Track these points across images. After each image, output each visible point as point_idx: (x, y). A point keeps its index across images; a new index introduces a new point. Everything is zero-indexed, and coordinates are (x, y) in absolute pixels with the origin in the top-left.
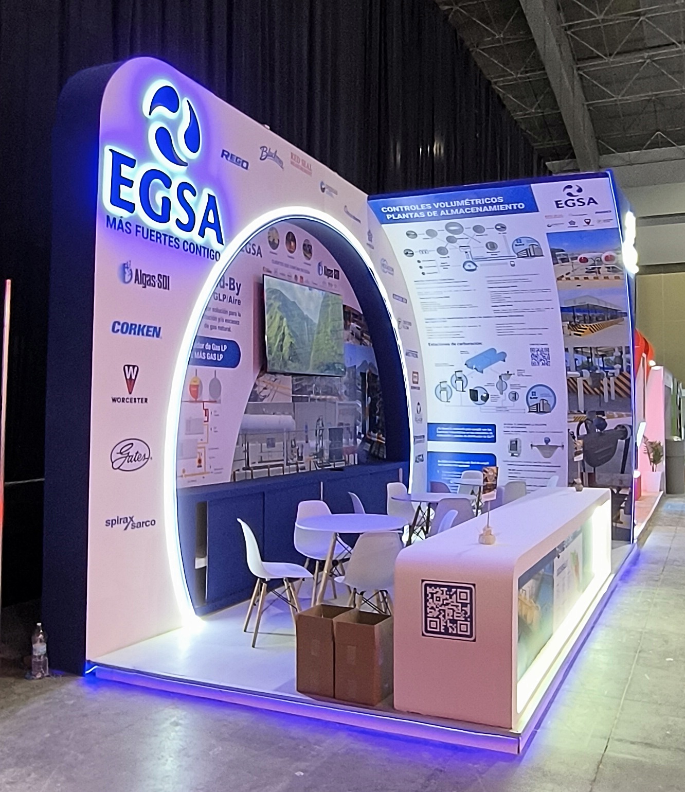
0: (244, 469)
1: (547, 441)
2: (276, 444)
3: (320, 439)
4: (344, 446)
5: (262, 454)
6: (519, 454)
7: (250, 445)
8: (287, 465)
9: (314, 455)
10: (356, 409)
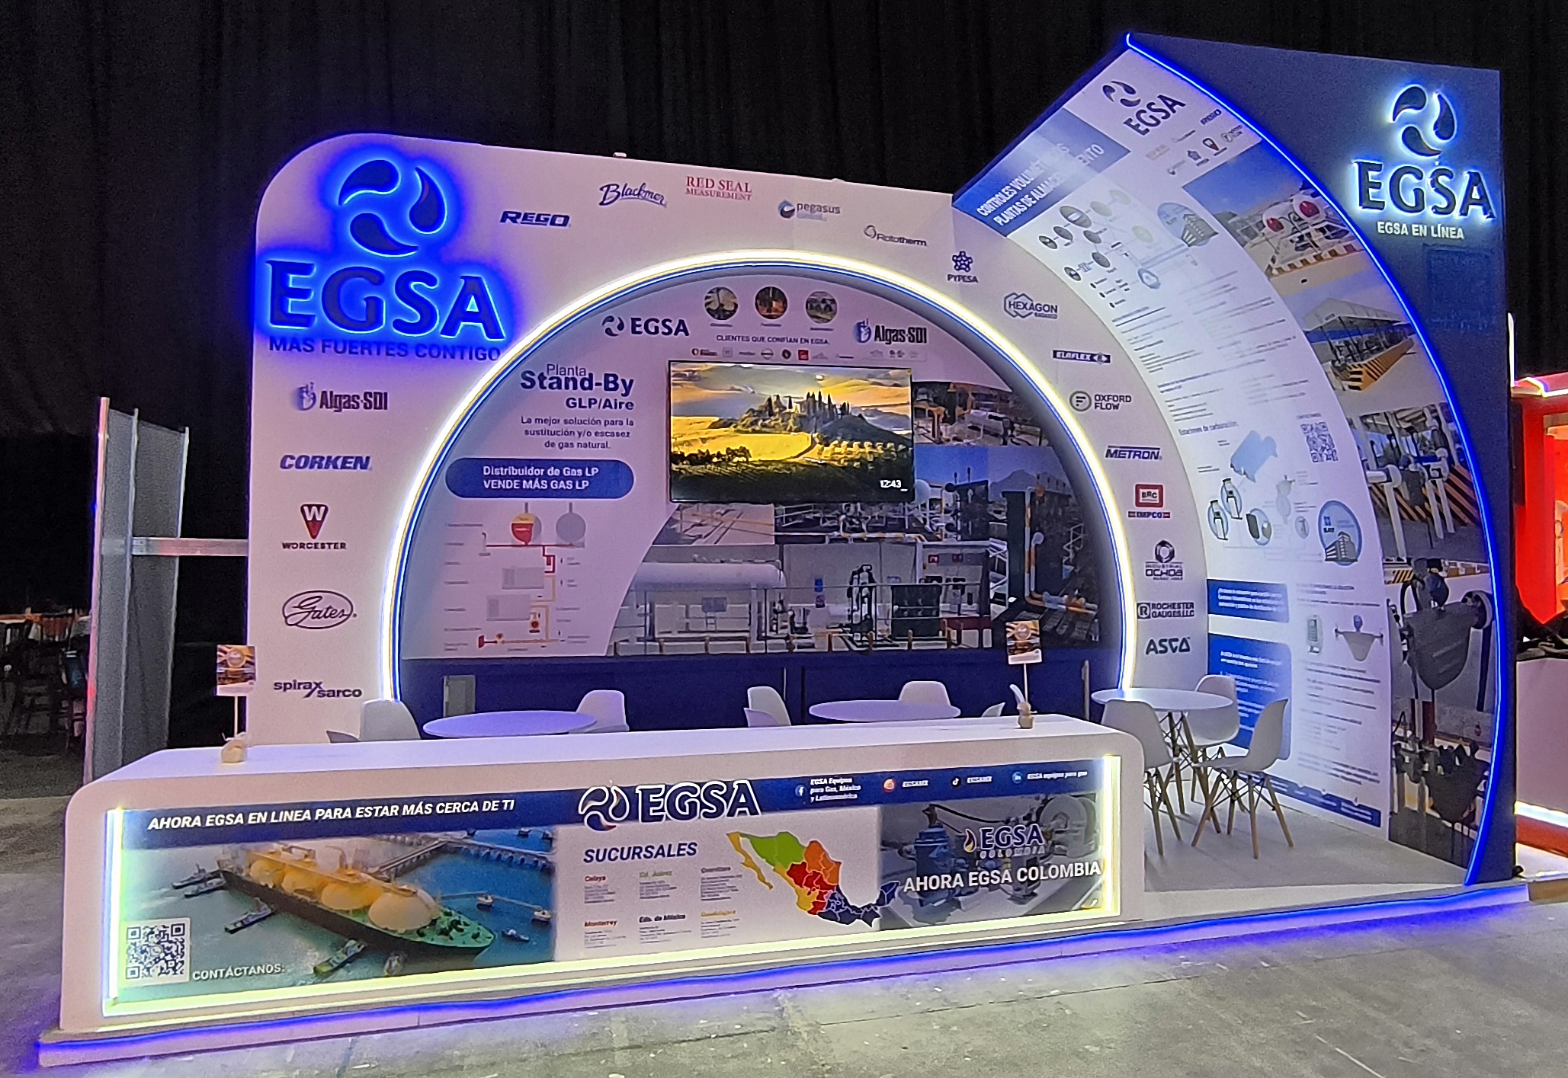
0: (639, 640)
1: (1358, 624)
2: (728, 606)
3: (863, 602)
4: (941, 616)
5: (688, 621)
6: (1320, 649)
7: (657, 606)
8: (758, 639)
9: (841, 626)
10: (988, 553)
